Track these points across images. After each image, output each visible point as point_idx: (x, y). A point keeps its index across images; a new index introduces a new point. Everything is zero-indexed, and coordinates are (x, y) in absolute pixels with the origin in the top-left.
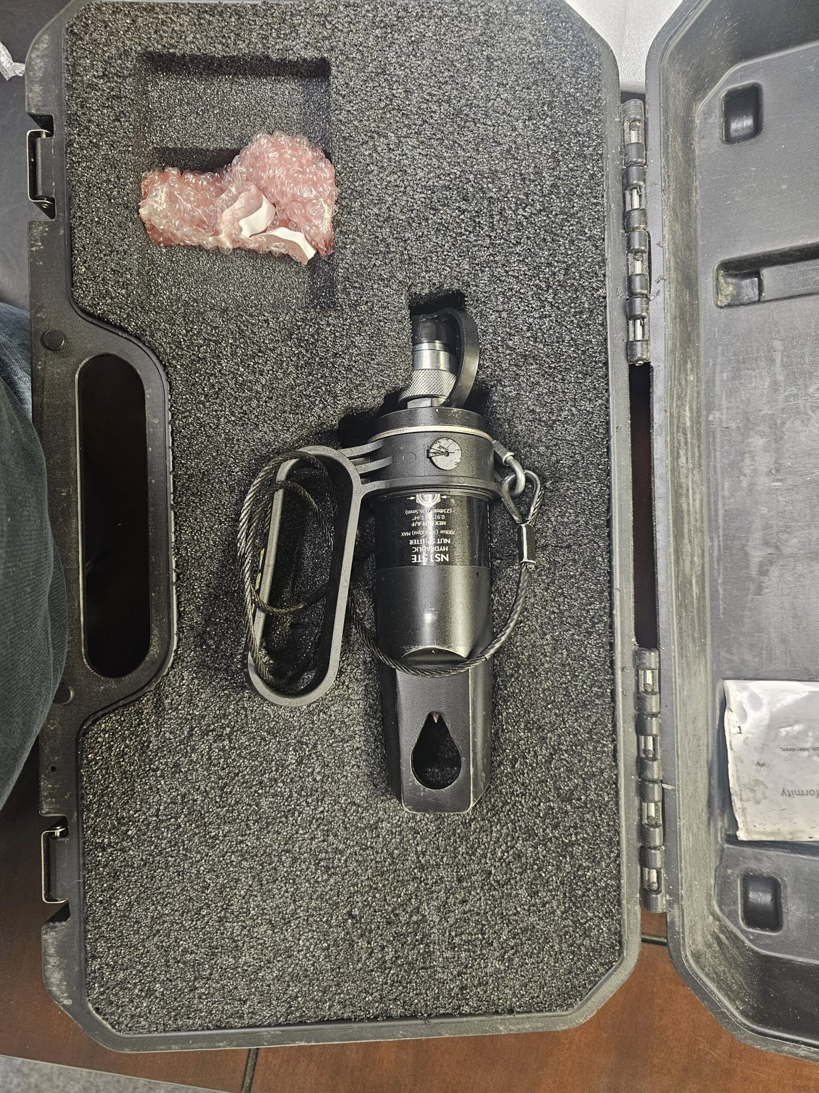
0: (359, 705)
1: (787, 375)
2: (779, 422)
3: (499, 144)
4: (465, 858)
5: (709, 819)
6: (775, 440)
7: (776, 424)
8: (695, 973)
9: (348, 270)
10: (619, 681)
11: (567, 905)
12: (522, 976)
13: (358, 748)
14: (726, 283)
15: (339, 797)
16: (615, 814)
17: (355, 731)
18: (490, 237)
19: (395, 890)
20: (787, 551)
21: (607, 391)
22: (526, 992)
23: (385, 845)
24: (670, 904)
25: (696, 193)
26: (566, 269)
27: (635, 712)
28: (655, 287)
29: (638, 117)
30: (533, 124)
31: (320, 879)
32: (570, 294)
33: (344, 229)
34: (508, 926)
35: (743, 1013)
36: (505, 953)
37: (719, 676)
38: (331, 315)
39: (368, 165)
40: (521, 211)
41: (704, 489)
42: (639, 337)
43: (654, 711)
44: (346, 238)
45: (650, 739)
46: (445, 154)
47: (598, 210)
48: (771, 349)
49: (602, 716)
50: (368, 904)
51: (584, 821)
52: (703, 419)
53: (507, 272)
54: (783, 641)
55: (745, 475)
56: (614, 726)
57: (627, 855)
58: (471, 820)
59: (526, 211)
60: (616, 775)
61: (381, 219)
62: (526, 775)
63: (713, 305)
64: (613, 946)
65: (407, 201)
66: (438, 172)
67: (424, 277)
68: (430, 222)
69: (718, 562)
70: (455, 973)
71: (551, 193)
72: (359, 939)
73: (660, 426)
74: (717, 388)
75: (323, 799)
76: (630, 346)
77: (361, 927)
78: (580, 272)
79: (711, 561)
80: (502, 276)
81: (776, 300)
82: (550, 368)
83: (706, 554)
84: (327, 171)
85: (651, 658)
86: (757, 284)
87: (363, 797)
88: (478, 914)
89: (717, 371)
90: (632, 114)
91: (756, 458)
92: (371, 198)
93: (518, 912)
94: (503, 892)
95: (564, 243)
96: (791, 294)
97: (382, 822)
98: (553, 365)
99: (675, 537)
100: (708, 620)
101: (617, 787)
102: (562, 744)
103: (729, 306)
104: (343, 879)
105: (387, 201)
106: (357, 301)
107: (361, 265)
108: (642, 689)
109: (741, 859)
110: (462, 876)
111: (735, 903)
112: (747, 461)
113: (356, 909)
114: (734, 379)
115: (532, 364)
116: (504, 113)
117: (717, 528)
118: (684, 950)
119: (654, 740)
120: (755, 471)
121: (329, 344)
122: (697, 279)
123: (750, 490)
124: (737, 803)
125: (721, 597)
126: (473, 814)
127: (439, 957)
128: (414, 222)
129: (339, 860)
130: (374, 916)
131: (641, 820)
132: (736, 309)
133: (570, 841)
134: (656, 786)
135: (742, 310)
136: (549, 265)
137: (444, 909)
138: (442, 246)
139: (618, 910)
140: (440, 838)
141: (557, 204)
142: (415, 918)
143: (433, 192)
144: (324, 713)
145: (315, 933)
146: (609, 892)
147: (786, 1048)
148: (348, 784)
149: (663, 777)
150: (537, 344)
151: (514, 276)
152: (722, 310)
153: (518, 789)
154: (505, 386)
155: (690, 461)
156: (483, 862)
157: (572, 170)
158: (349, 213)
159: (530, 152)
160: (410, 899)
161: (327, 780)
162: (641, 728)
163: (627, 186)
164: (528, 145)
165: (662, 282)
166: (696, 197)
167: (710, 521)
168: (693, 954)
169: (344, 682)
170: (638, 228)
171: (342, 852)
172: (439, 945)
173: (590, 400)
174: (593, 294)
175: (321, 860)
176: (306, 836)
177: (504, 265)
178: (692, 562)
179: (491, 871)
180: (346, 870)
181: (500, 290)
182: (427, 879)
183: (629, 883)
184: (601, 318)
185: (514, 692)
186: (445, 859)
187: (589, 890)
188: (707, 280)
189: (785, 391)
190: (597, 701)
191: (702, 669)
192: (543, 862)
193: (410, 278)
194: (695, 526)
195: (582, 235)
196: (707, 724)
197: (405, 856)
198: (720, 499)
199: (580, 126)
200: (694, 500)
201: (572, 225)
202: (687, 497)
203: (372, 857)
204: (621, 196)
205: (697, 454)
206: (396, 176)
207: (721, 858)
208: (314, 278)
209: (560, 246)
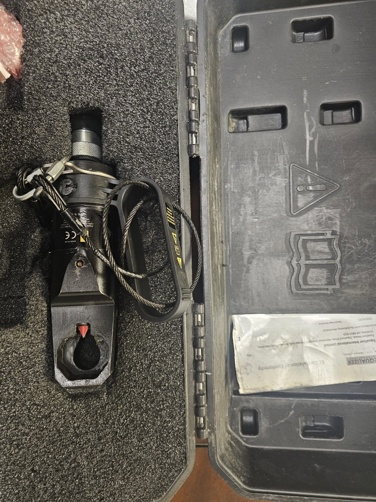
0: (38, 346)
1: (260, 168)
2: (256, 190)
3: (121, 30)
4: (103, 426)
5: (226, 384)
6: (255, 198)
7: (255, 191)
8: (222, 467)
9: (31, 88)
10: (185, 321)
11: (158, 443)
12: (134, 486)
13: (38, 371)
14: (232, 121)
15: (26, 402)
16: (183, 391)
17: (35, 362)
18: (116, 80)
19: (61, 451)
20: (260, 252)
21: (179, 169)
22: (137, 494)
23: (55, 426)
24: (210, 434)
25: (219, 74)
26: (157, 103)
27: (193, 336)
28: (202, 118)
29: (193, 29)
30: (139, 22)
31: (13, 453)
32: (159, 117)
33: (28, 63)
34: (127, 460)
35: (244, 483)
36: (125, 475)
37: (230, 313)
38: (20, 114)
39: (44, 28)
40: (133, 68)
41: (223, 222)
42: (194, 143)
43: (202, 335)
44: (30, 69)
45: (200, 350)
46: (90, 30)
47: (174, 74)
48: (253, 155)
49: (177, 340)
50: (44, 462)
51: (167, 397)
52: (222, 187)
53: (126, 100)
54: (259, 295)
55: (241, 215)
56: (183, 345)
57: (189, 411)
58: (106, 404)
59: (135, 69)
60: (184, 370)
61: (52, 61)
62: (136, 376)
63: (227, 131)
64: (182, 461)
65: (68, 53)
66: (86, 39)
67: (78, 98)
68: (81, 67)
69: (229, 257)
70: (97, 492)
71: (149, 61)
72: (38, 483)
73: (205, 189)
74: (229, 172)
75: (15, 404)
76: (190, 147)
77: (40, 476)
78: (164, 105)
79: (226, 257)
80: (123, 102)
81: (256, 131)
82: (149, 155)
83: (224, 254)
84: (17, 28)
85: (201, 308)
86: (246, 123)
87: (41, 399)
88: (110, 456)
89: (229, 163)
90: (191, 27)
91: (246, 207)
92: (45, 48)
93: (132, 451)
94: (124, 442)
95: (156, 89)
96: (262, 129)
97: (53, 413)
98: (151, 154)
99: (211, 246)
100: (225, 286)
101: (184, 377)
102: (156, 357)
103: (234, 132)
104: (28, 450)
105: (55, 51)
106: (37, 107)
107: (39, 86)
108: (196, 324)
109: (240, 402)
110: (101, 437)
111: (238, 424)
112: (242, 209)
113: (37, 466)
114: (236, 168)
115: (139, 152)
116: (124, 13)
117: (229, 241)
118: (217, 456)
119: (202, 350)
120: (246, 213)
121: (19, 131)
122: (220, 117)
123: (244, 223)
124: (239, 375)
125: (231, 274)
126: (107, 401)
127: (88, 484)
128: (72, 65)
129: (26, 439)
130: (48, 468)
131: (196, 392)
132: (237, 134)
133: (160, 409)
134: (203, 374)
135: (240, 135)
136: (148, 99)
137: (90, 457)
138: (89, 82)
139: (184, 441)
140: (88, 417)
141: (152, 68)
142: (73, 465)
143: (83, 50)
144: (16, 352)
145: (10, 486)
146: (180, 432)
147: (264, 497)
148: (31, 393)
149: (206, 369)
150: (142, 142)
151: (129, 103)
152: (231, 134)
153: (132, 384)
154: (125, 163)
155: (217, 208)
156: (112, 427)
157: (160, 50)
158: (31, 55)
159: (138, 37)
160: (70, 455)
161: (18, 392)
162: (196, 345)
163: (188, 64)
164: (137, 33)
165: (205, 115)
166: (219, 77)
167: (225, 237)
168: (221, 457)
169: (29, 333)
170: (193, 86)
171: (27, 434)
172: (87, 478)
173: (170, 174)
174: (171, 118)
175: (14, 441)
176: (4, 428)
177: (124, 97)
178: (218, 257)
179: (117, 432)
180: (30, 444)
181: (122, 110)
182: (80, 441)
183: (190, 426)
184: (175, 131)
185: (130, 331)
186: (91, 429)
187: (170, 433)
188: (225, 118)
189: (259, 175)
190: (174, 333)
191: (223, 310)
192: (146, 422)
193: (70, 97)
194: (219, 240)
195: (165, 86)
196: (225, 337)
197: (67, 430)
198: (230, 227)
199: (164, 27)
200: (219, 227)
201: (160, 80)
202: (216, 226)
203: (47, 434)
204: (185, 68)
205: (220, 204)
206: (61, 38)
207: (231, 402)
208: (10, 92)
209: (154, 90)
